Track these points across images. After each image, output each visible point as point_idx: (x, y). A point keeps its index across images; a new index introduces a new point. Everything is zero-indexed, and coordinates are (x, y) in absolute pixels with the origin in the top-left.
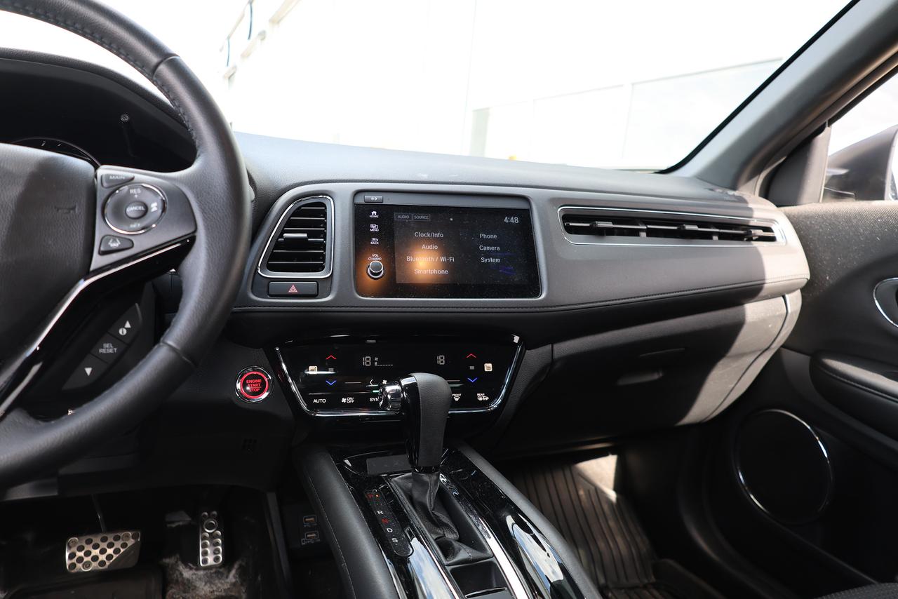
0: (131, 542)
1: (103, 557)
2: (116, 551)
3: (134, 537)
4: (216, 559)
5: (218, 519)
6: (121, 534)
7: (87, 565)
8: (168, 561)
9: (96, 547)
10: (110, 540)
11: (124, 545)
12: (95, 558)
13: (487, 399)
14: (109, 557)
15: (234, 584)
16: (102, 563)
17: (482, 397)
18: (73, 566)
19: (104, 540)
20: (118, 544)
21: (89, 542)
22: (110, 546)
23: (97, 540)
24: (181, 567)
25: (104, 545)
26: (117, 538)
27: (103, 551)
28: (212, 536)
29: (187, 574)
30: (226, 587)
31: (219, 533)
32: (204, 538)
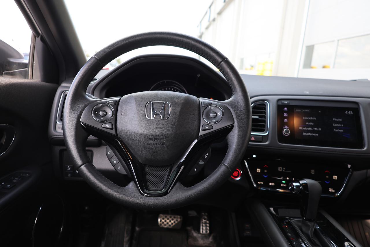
0: (179, 220)
1: (170, 223)
2: (174, 222)
3: (180, 218)
4: (207, 232)
5: (207, 216)
6: (176, 216)
7: (165, 225)
8: (189, 228)
9: (168, 219)
10: (173, 218)
11: (177, 221)
12: (168, 223)
13: (334, 191)
14: (172, 224)
15: (211, 242)
16: (170, 225)
17: (331, 190)
18: (161, 224)
19: (171, 217)
20: (175, 220)
21: (166, 217)
22: (173, 220)
23: (168, 217)
24: (193, 232)
25: (170, 219)
26: (175, 218)
27: (170, 221)
28: (206, 223)
29: (195, 234)
30: (209, 242)
31: (208, 222)
32: (203, 223)
